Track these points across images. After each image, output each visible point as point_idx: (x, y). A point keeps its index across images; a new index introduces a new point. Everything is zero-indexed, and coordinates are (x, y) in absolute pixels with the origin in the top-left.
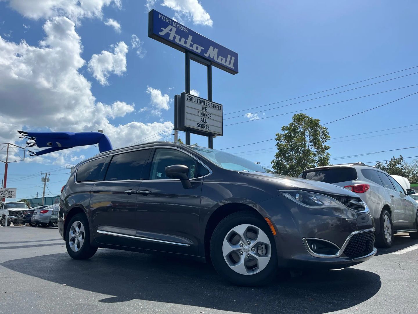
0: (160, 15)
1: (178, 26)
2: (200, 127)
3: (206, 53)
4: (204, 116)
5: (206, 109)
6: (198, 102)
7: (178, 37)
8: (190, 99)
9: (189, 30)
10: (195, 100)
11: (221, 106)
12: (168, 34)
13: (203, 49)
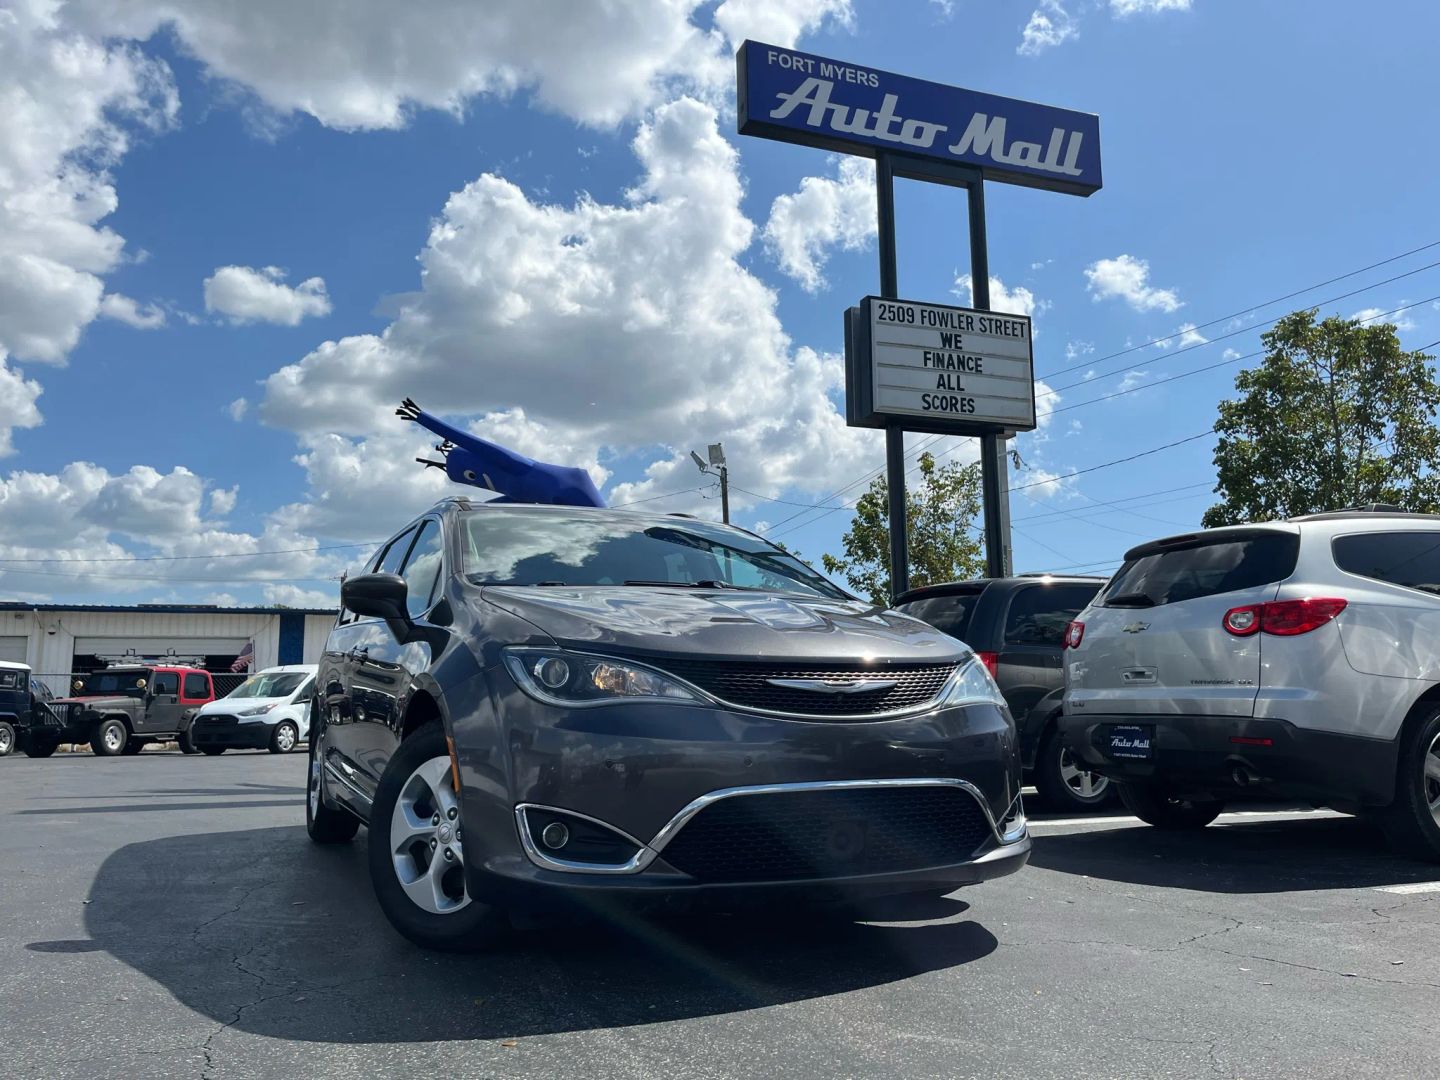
0: (770, 53)
1: (840, 73)
2: (937, 408)
3: (956, 143)
4: (951, 368)
5: (957, 342)
6: (926, 320)
7: (841, 112)
8: (891, 315)
9: (881, 75)
10: (913, 316)
11: (1026, 321)
12: (804, 110)
13: (944, 129)
